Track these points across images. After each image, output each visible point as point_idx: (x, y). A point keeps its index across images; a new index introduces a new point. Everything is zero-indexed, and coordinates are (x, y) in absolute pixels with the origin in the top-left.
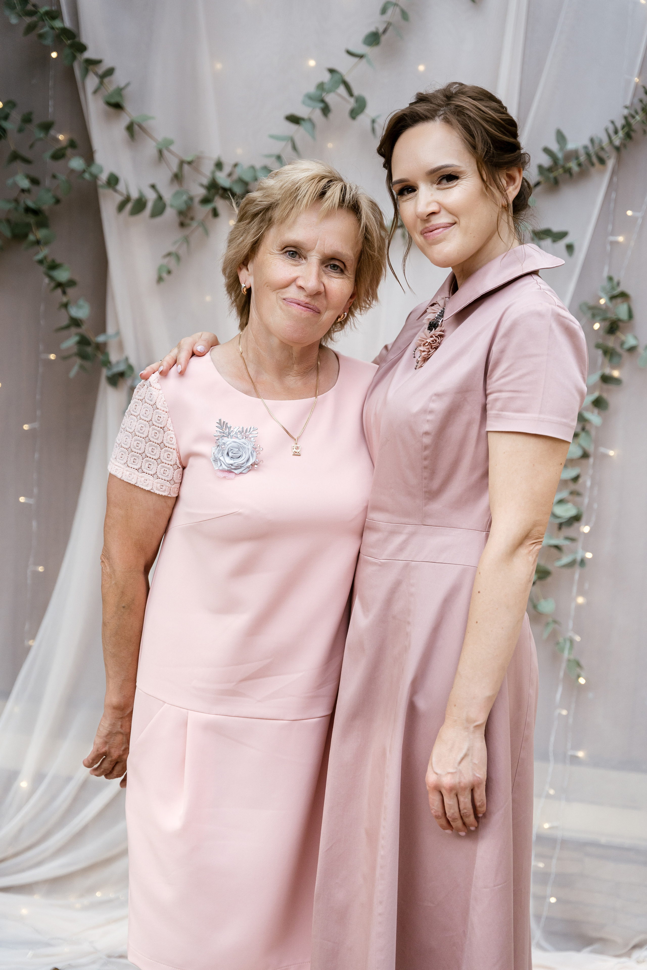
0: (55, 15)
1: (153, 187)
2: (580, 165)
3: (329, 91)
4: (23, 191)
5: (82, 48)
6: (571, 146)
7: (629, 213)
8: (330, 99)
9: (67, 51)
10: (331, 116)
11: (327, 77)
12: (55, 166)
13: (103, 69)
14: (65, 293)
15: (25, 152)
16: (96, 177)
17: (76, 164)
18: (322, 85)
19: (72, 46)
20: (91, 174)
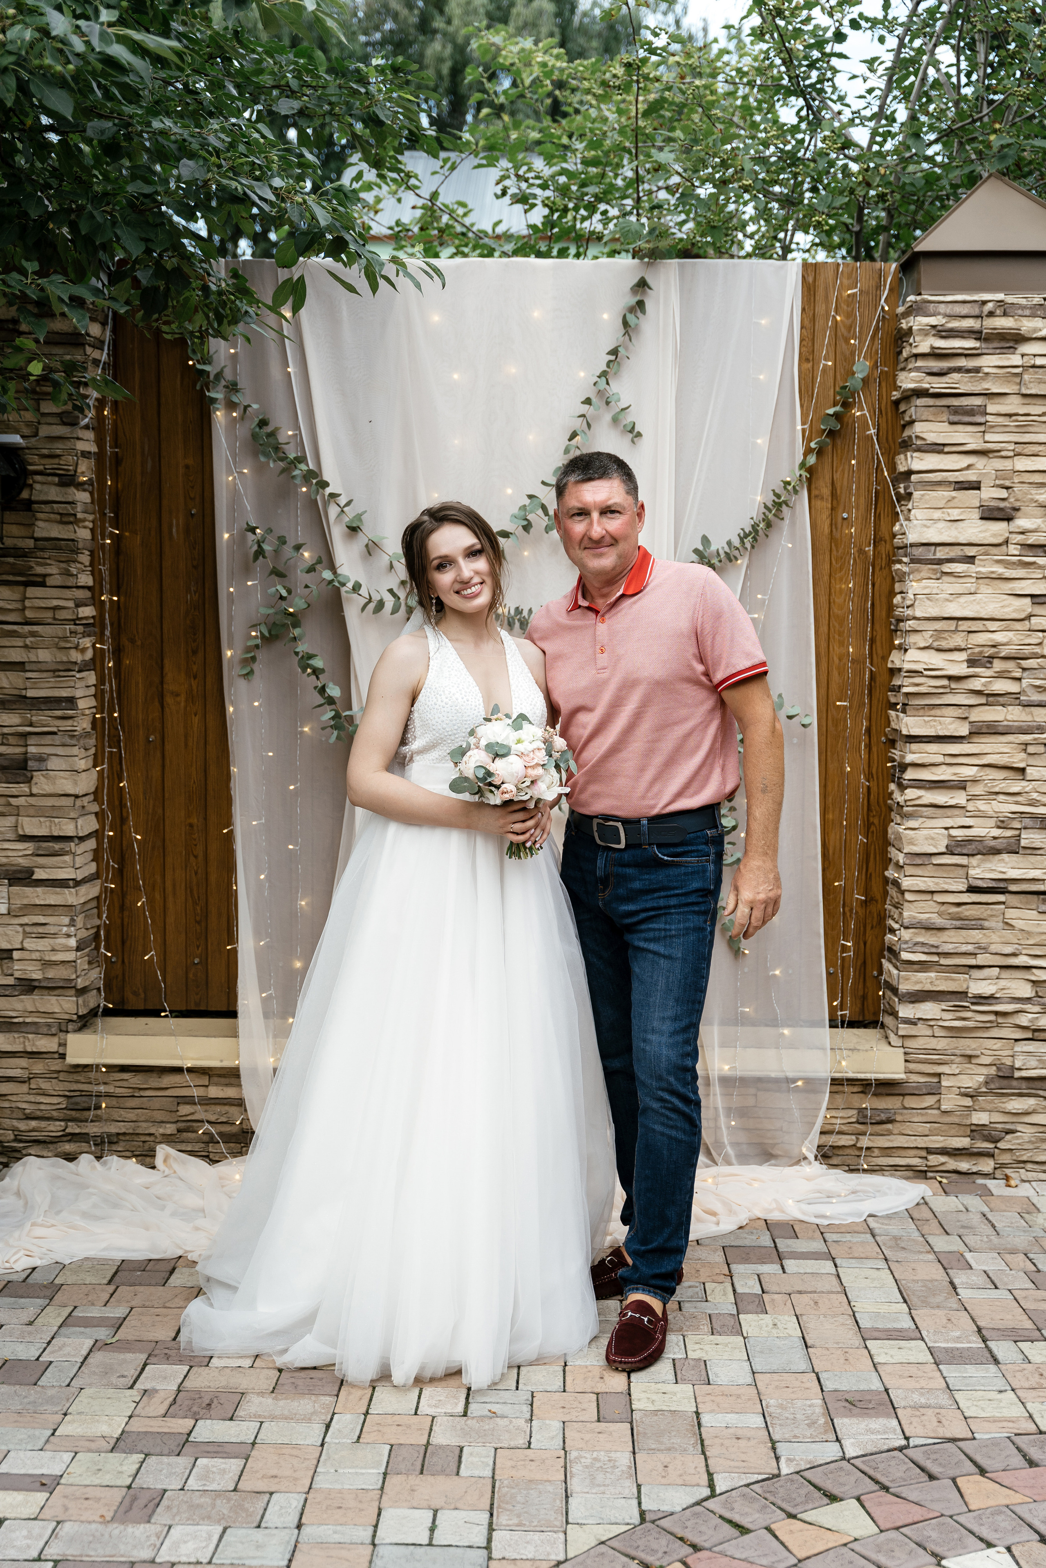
0: (302, 459)
1: (391, 591)
2: (720, 561)
3: (531, 512)
4: (282, 598)
5: (325, 484)
6: (713, 548)
7: (759, 596)
8: (530, 517)
9: (314, 488)
10: (532, 530)
11: (527, 501)
12: (307, 578)
13: (342, 501)
14: (318, 678)
15: (281, 568)
16: (344, 585)
17: (327, 575)
18: (523, 508)
19: (317, 484)
20: (339, 582)
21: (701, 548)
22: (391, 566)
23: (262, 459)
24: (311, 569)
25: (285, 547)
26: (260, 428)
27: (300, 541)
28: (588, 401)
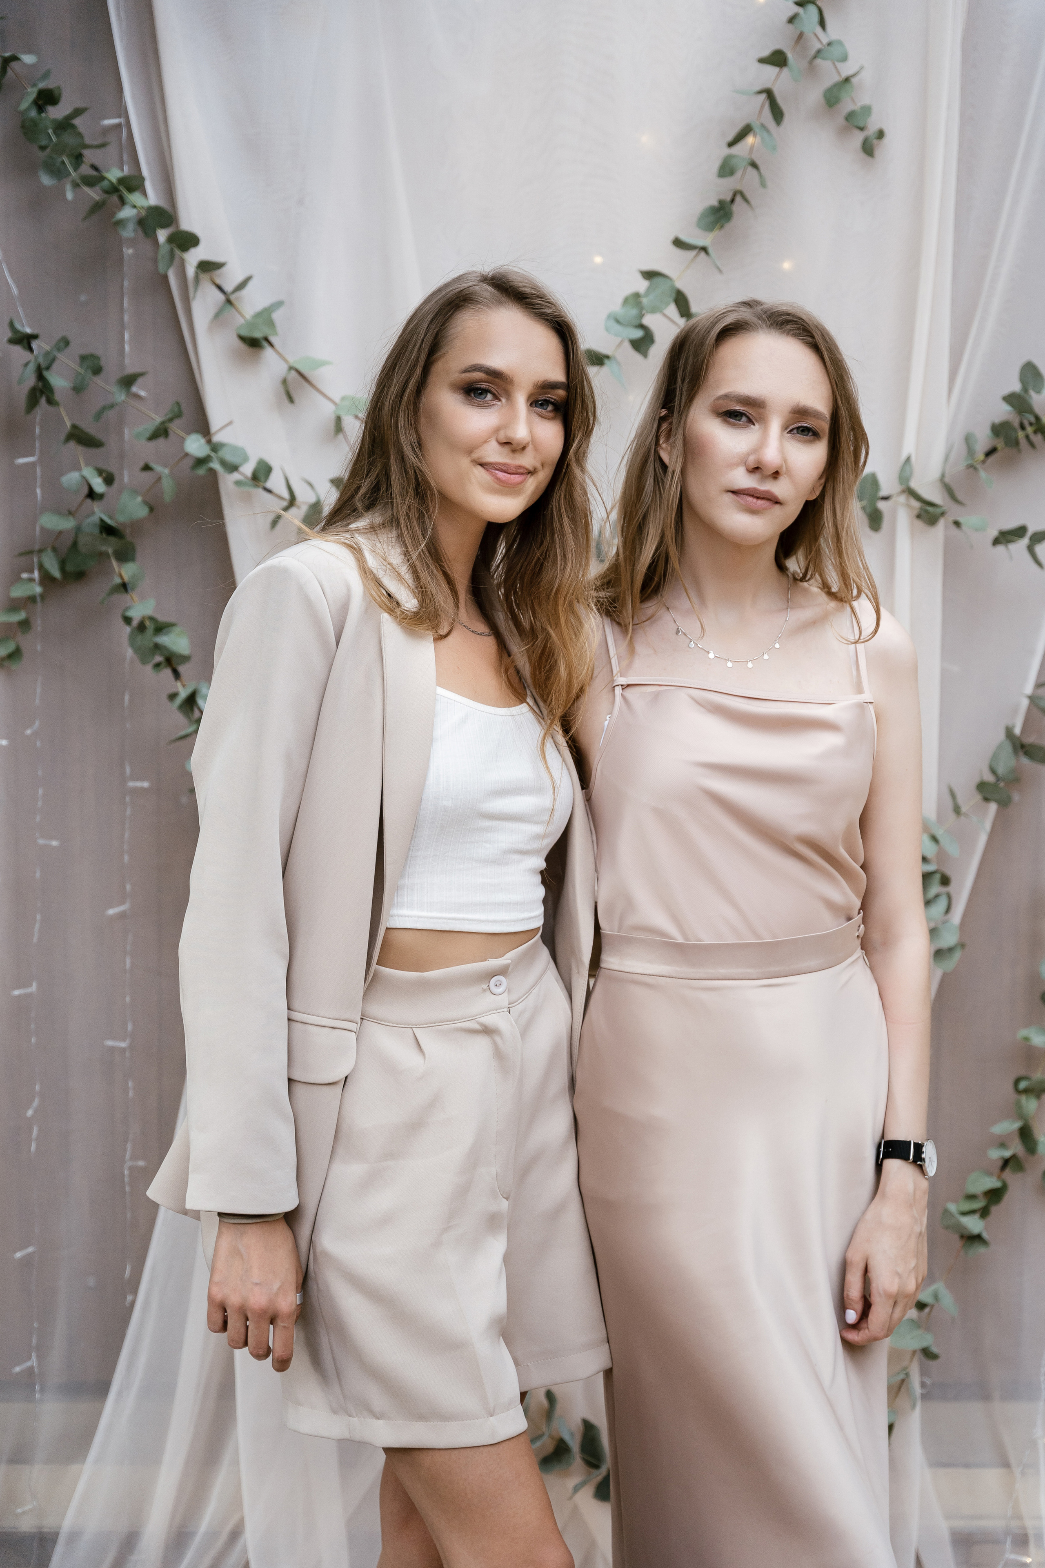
0: (134, 183)
3: (654, 310)
4: (92, 494)
5: (187, 241)
8: (649, 320)
9: (163, 248)
10: (653, 351)
11: (642, 285)
12: (148, 451)
13: (230, 278)
14: (177, 674)
15: (90, 428)
16: (233, 468)
17: (195, 446)
18: (635, 299)
19: (171, 239)
20: (223, 463)
21: (1016, 387)
22: (338, 426)
23: (46, 180)
24: (161, 432)
25: (98, 380)
26: (41, 109)
27: (131, 368)
28: (777, 59)
